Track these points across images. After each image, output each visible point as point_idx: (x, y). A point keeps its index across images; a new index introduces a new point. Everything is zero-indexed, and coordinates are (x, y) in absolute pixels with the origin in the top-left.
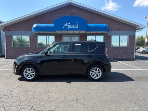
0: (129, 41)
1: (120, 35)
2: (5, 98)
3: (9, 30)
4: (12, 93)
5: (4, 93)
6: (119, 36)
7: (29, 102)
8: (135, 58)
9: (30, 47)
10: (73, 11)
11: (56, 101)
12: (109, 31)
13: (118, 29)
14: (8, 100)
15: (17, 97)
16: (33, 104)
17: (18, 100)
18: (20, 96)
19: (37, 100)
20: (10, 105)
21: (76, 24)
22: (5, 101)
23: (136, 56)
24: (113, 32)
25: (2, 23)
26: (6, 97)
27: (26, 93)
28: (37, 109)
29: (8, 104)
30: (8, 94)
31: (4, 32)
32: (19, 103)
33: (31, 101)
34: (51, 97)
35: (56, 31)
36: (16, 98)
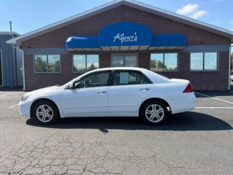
0: (220, 62)
1: (204, 51)
2: (38, 152)
3: (30, 47)
4: (47, 145)
5: (35, 144)
6: (202, 54)
7: (78, 159)
8: (229, 89)
9: (60, 72)
10: (127, 15)
11: (120, 157)
12: (186, 46)
13: (202, 43)
14: (43, 155)
15: (57, 150)
16: (85, 163)
17: (59, 156)
18: (62, 148)
19: (89, 156)
20: (49, 164)
21: (133, 35)
22: (40, 157)
23: (231, 85)
24: (194, 47)
25: (17, 36)
26: (40, 150)
27: (69, 144)
28: (93, 170)
29: (46, 162)
30: (41, 146)
31: (22, 50)
32: (63, 160)
33: (81, 157)
34: (110, 151)
35: (102, 47)
36: (56, 152)
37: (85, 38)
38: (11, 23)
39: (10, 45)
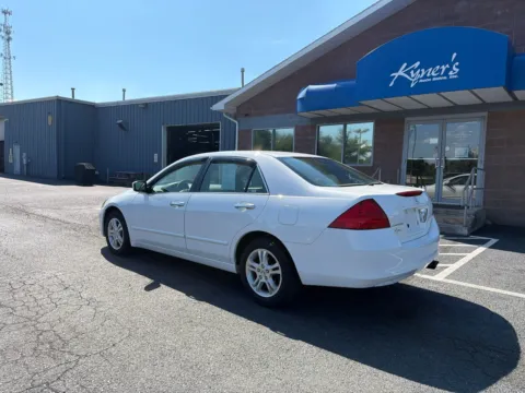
3: (247, 115)
21: (447, 61)
37: (335, 85)
38: (243, 71)
39: (219, 113)
